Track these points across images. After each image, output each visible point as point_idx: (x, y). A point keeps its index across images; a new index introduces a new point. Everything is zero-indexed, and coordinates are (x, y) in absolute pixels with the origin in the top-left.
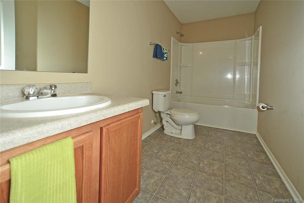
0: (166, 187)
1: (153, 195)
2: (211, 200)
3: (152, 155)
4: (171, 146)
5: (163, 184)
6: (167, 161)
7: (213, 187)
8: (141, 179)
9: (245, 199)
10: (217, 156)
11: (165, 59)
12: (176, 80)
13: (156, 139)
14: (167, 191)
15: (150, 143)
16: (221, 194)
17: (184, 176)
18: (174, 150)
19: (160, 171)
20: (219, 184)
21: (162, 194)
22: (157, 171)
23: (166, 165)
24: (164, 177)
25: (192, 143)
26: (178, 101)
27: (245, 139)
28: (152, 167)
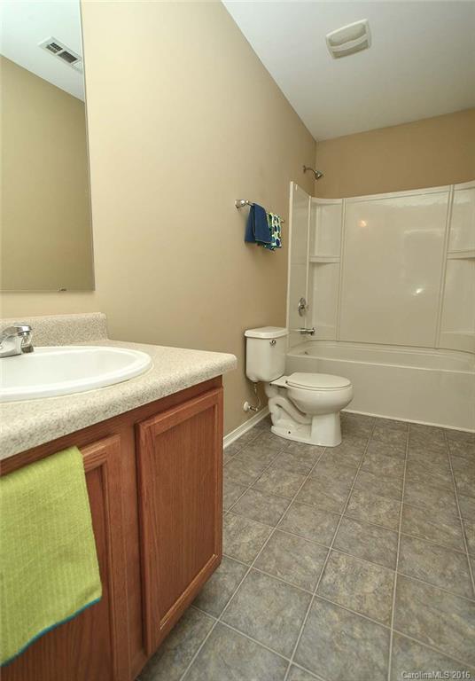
0: (277, 552)
1: (248, 568)
2: (369, 579)
3: (245, 483)
4: (288, 463)
5: (270, 546)
6: (278, 496)
7: (375, 551)
8: (224, 534)
9: (440, 577)
10: (389, 485)
11: (274, 244)
12: (302, 300)
13: (254, 448)
14: (278, 560)
15: (241, 455)
16: (390, 567)
17: (314, 530)
18: (293, 472)
19: (264, 519)
20: (388, 546)
21: (266, 567)
22: (256, 518)
23: (277, 506)
24: (271, 530)
25: (333, 456)
26: (306, 353)
27: (455, 446)
28: (246, 509)
